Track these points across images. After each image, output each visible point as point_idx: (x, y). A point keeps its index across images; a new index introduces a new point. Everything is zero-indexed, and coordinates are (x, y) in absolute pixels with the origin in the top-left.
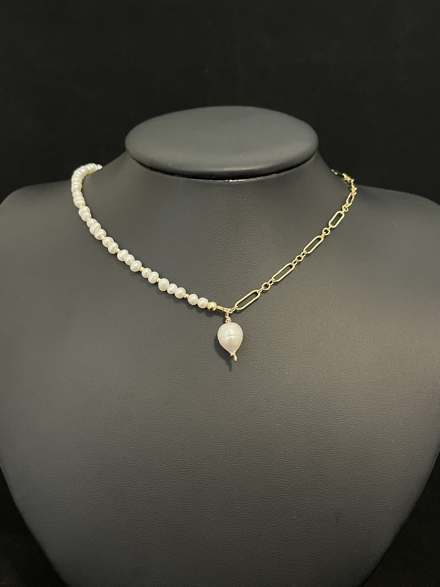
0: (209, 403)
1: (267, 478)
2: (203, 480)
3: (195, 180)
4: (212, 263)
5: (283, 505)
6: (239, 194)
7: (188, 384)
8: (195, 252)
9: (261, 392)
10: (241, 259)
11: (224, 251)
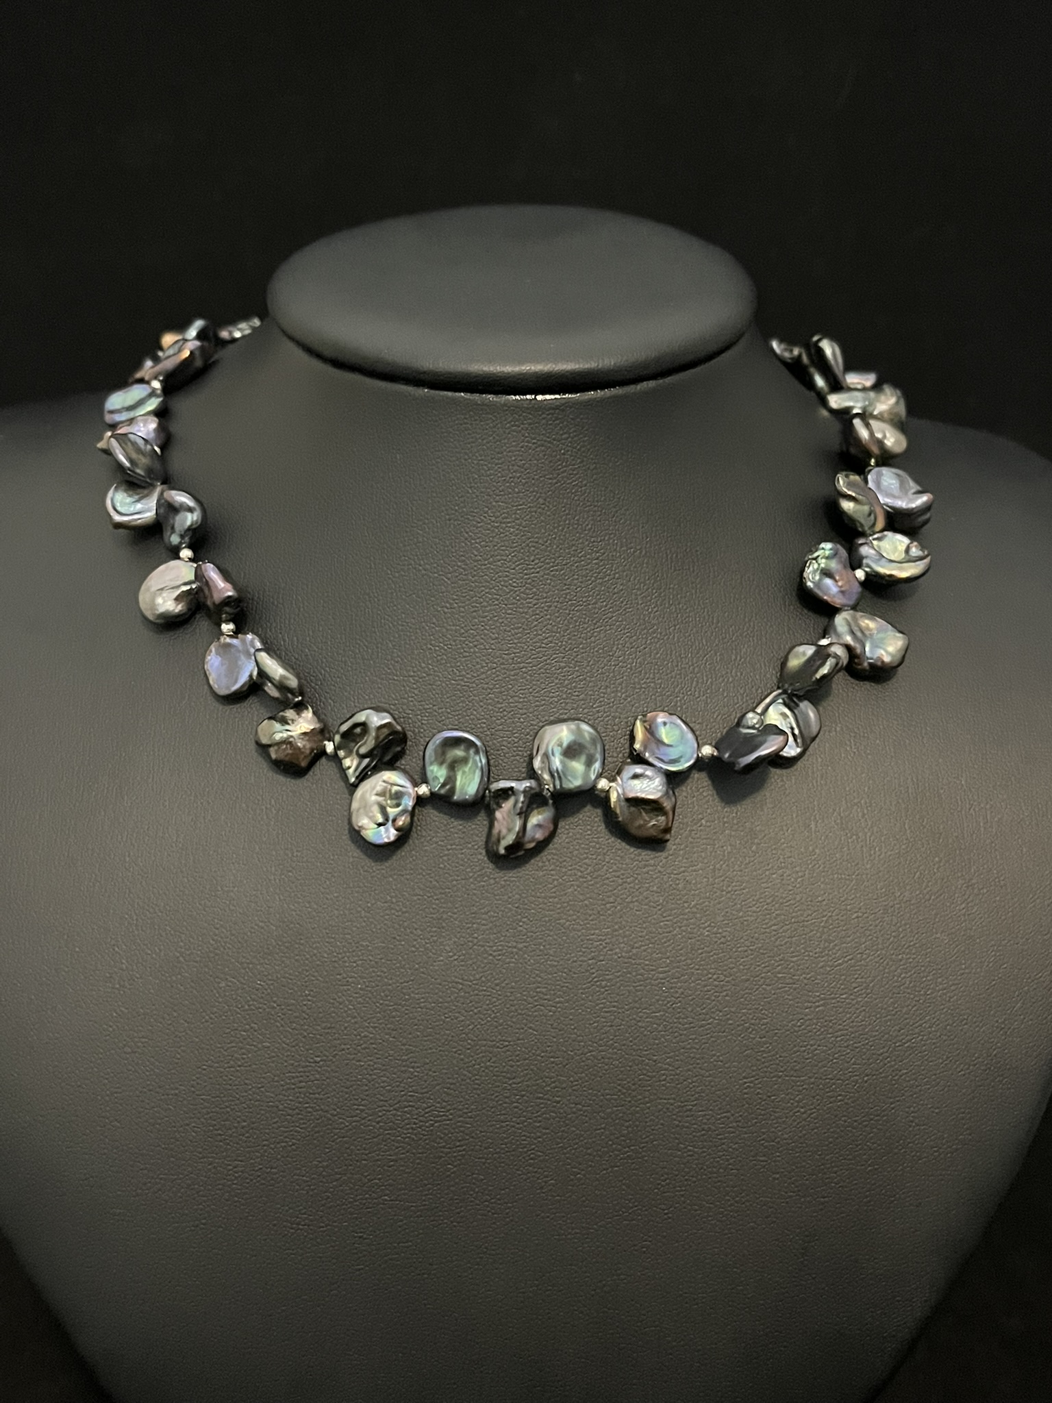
0: (486, 961)
1: (632, 1148)
2: (470, 1155)
3: (450, 394)
4: (492, 607)
5: (670, 1215)
6: (561, 432)
7: (431, 913)
8: (449, 579)
9: (617, 933)
10: (565, 598)
11: (522, 578)
